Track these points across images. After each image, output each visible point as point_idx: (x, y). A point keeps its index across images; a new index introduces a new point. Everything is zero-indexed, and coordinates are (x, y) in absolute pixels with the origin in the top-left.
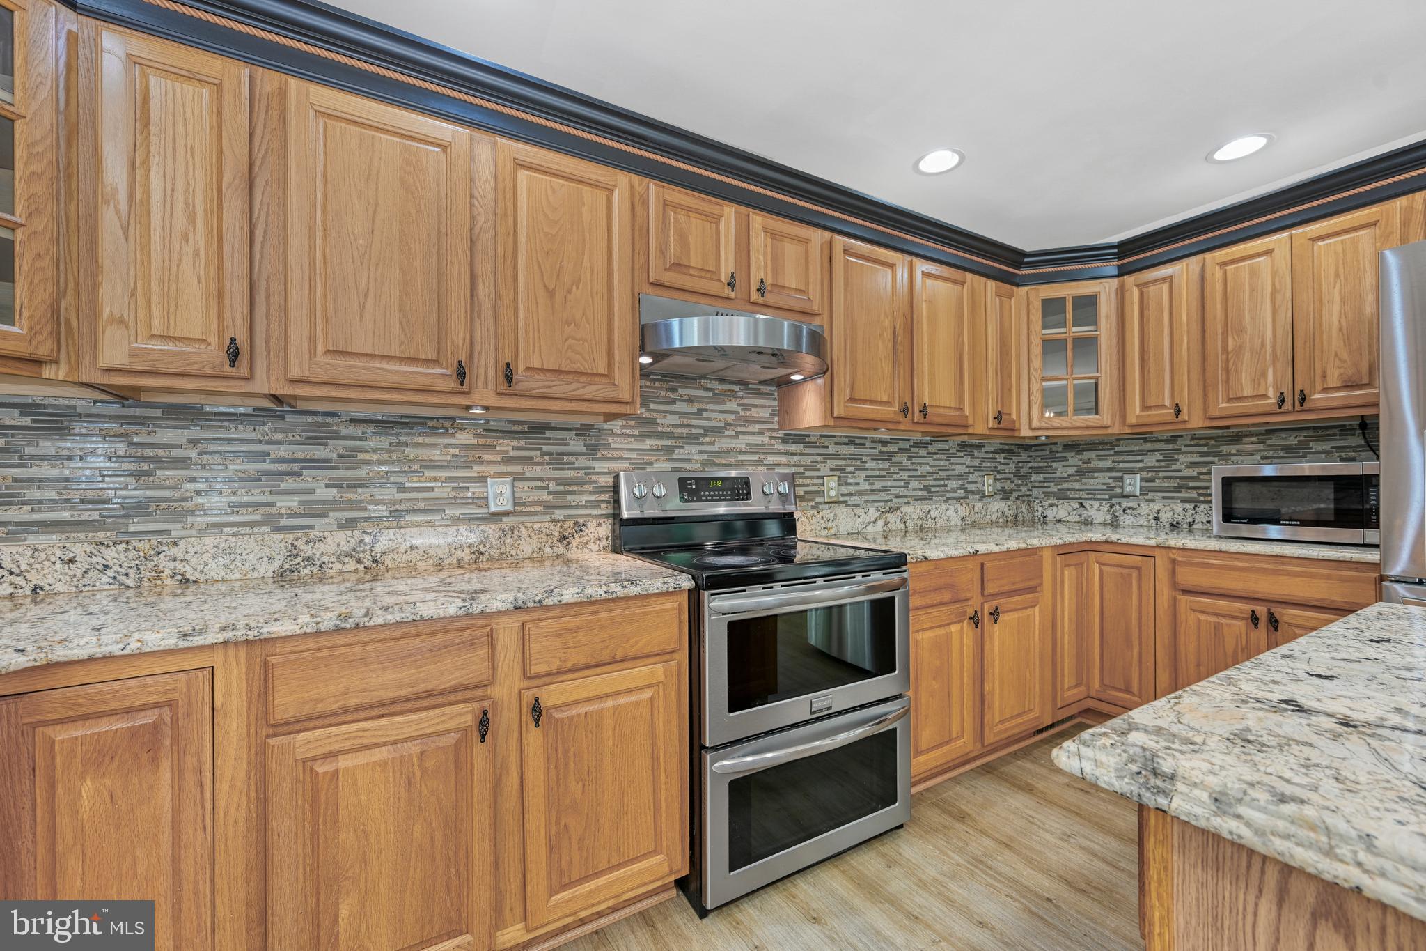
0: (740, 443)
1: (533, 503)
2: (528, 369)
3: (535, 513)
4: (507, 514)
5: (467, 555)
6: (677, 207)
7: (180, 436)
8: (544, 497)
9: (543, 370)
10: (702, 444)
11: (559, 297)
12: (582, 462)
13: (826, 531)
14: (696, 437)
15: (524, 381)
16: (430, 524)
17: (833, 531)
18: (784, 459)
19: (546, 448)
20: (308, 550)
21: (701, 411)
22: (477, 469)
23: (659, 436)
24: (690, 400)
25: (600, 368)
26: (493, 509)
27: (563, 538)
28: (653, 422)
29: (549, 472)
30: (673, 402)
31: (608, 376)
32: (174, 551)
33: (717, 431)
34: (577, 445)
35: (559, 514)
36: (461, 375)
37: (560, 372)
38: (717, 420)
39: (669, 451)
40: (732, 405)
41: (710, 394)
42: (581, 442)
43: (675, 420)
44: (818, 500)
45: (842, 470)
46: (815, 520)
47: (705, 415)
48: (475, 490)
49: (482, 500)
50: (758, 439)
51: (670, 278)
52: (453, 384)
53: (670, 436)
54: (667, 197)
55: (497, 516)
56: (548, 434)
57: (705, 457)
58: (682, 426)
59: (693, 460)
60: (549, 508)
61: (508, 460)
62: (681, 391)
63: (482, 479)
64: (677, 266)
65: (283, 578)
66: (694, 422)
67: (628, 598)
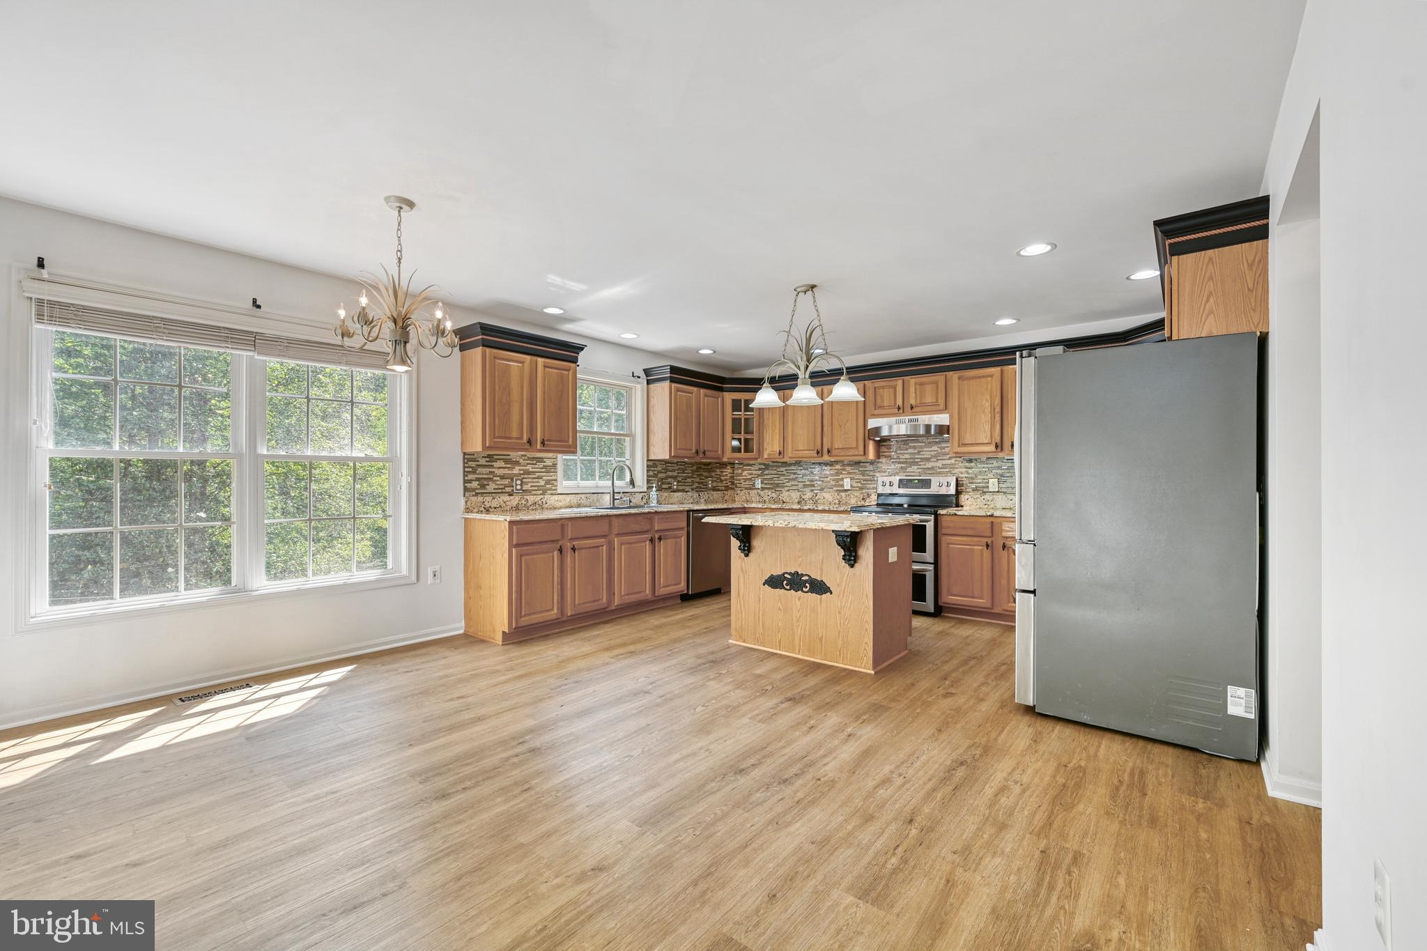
0: (939, 464)
1: (857, 487)
2: (835, 449)
3: (856, 490)
4: (849, 490)
5: (837, 501)
6: (880, 388)
7: (783, 469)
8: (859, 485)
9: (838, 449)
10: (920, 465)
11: (843, 427)
12: (871, 473)
13: (987, 506)
14: (917, 462)
15: (834, 452)
16: (830, 492)
17: (991, 506)
18: (963, 470)
19: (860, 469)
20: (803, 497)
21: (919, 452)
22: (841, 476)
23: (899, 463)
24: (914, 447)
25: (854, 446)
26: (845, 488)
27: (863, 499)
28: (898, 458)
29: (861, 477)
30: (907, 449)
31: (857, 448)
32: (782, 495)
33: (928, 460)
34: (871, 468)
35: (864, 491)
36: (818, 453)
37: (842, 449)
38: (927, 455)
39: (906, 468)
40: (935, 448)
41: (923, 444)
42: (871, 467)
43: (907, 456)
44: (985, 490)
45: (1002, 476)
46: (979, 500)
47: (921, 453)
48: (841, 482)
49: (843, 486)
50: (949, 462)
51: (876, 412)
52: (816, 455)
53: (903, 463)
54: (876, 386)
55: (846, 490)
56: (862, 464)
57: (920, 470)
58: (911, 458)
59: (915, 472)
60: (861, 489)
61: (849, 473)
62: (910, 445)
63: (842, 479)
64: (882, 407)
65: (799, 503)
66: (916, 457)
67: (833, 511)
